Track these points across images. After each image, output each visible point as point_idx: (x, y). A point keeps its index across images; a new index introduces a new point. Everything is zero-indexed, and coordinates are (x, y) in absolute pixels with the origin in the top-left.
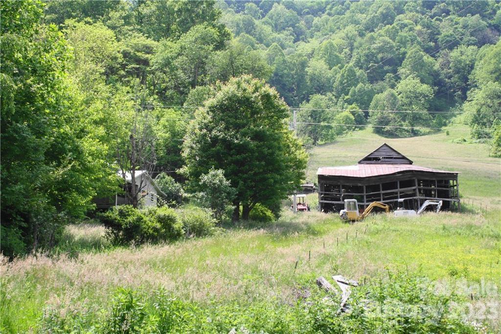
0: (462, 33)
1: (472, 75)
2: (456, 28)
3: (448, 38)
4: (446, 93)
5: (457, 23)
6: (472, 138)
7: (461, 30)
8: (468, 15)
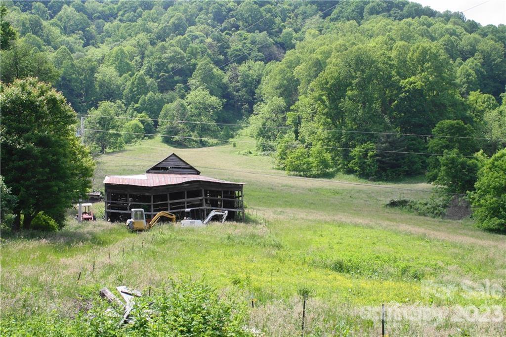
0: (250, 48)
1: (259, 89)
2: (245, 43)
3: (236, 53)
4: (234, 106)
5: (245, 39)
6: (257, 151)
7: (249, 45)
8: (256, 31)
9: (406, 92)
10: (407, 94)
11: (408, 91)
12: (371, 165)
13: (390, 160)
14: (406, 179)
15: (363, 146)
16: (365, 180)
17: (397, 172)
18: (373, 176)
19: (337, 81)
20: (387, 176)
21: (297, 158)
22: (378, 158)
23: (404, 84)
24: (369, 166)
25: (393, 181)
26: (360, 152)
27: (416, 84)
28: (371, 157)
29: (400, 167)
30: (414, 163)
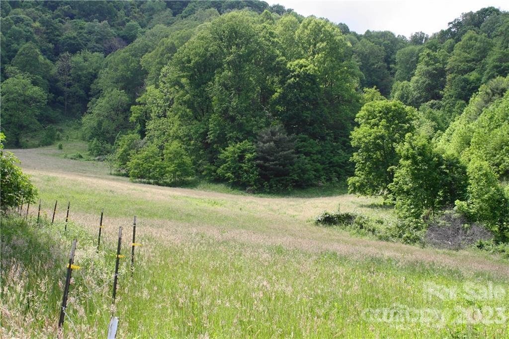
0: (86, 38)
1: (95, 84)
2: (81, 33)
3: (70, 41)
4: (63, 104)
5: (81, 28)
6: (89, 155)
7: (85, 35)
8: (95, 20)
9: (295, 76)
10: (297, 79)
11: (298, 76)
12: (249, 171)
13: (276, 165)
14: (296, 191)
15: (238, 145)
16: (241, 192)
17: (284, 182)
18: (252, 186)
19: (204, 58)
20: (271, 187)
21: (146, 159)
22: (258, 162)
23: (293, 66)
24: (246, 171)
25: (279, 193)
26: (234, 152)
27: (307, 68)
28: (249, 160)
29: (287, 175)
30: (304, 171)
